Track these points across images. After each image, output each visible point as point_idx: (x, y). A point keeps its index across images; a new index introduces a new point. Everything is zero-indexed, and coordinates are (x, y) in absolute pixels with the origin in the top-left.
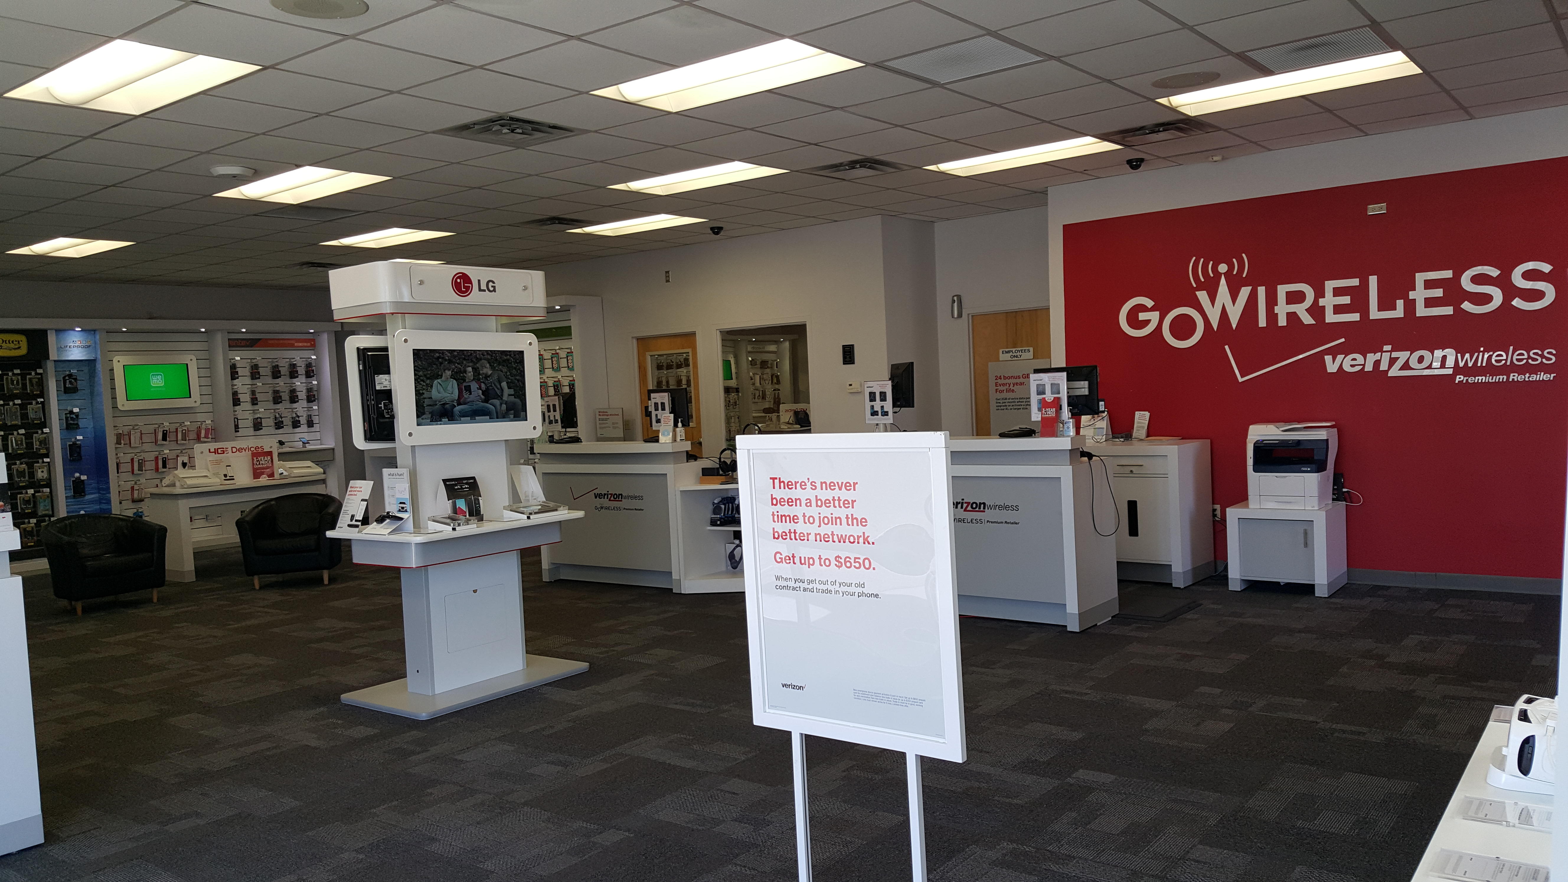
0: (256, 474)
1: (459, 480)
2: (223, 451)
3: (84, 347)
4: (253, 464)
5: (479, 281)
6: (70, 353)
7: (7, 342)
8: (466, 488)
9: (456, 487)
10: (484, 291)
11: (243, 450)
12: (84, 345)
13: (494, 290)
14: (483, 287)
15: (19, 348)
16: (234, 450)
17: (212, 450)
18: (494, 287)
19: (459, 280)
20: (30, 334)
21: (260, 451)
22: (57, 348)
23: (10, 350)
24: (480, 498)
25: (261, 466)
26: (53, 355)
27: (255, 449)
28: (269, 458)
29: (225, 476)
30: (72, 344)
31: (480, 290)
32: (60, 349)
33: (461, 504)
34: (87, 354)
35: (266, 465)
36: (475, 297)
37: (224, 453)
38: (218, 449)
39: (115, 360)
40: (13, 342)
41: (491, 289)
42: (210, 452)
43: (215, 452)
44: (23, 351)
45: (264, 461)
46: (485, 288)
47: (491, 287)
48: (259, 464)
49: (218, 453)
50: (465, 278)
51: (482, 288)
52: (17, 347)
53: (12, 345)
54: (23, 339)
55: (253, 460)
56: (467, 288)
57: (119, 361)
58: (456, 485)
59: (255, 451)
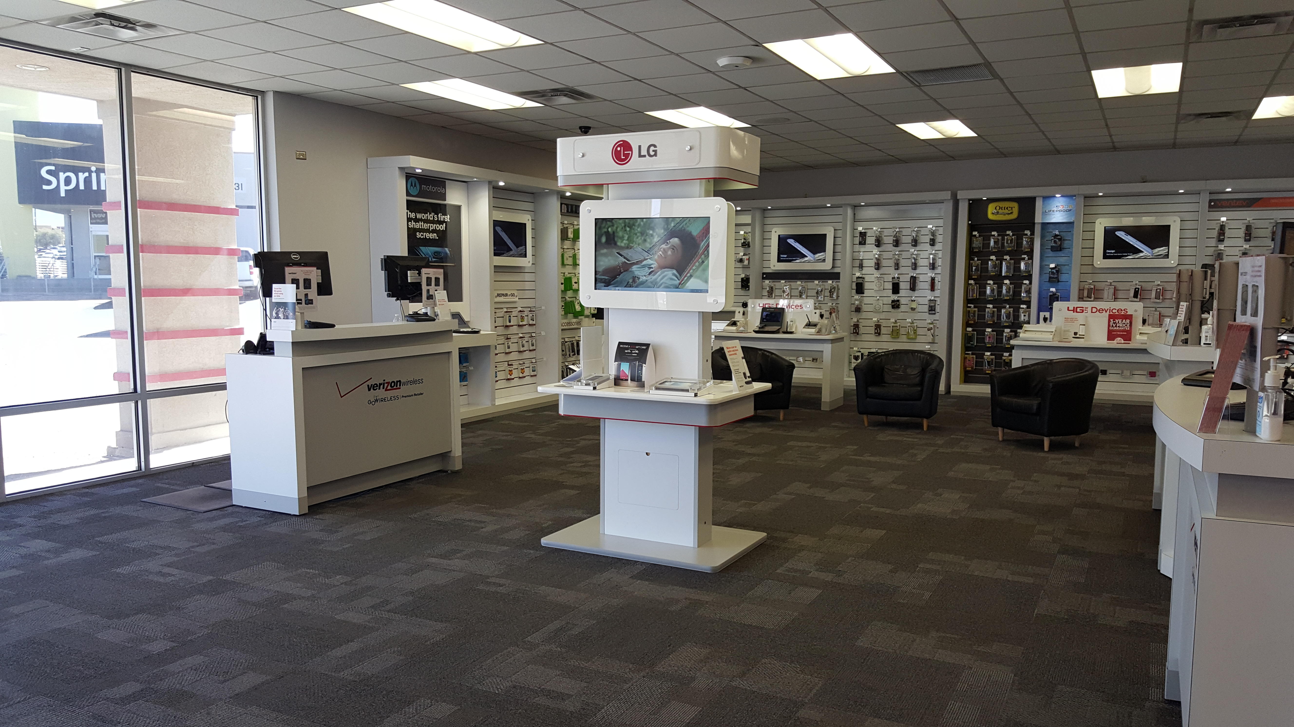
0: (1111, 336)
1: (633, 345)
2: (1083, 310)
3: (1066, 211)
4: (1109, 326)
5: (640, 147)
6: (1053, 216)
7: (1003, 208)
8: (635, 353)
9: (627, 351)
10: (644, 156)
11: (1104, 312)
12: (1066, 209)
13: (655, 155)
14: (644, 152)
15: (1011, 213)
16: (1094, 310)
17: (1071, 308)
18: (655, 151)
19: (619, 149)
20: (1022, 201)
21: (1123, 313)
22: (1043, 212)
23: (1005, 215)
24: (644, 365)
25: (1118, 328)
26: (1038, 219)
27: (1118, 311)
28: (1128, 321)
29: (1076, 334)
30: (1055, 209)
31: (640, 156)
32: (1045, 213)
33: (625, 368)
34: (1067, 217)
35: (1123, 328)
36: (635, 163)
37: (1083, 312)
38: (1077, 308)
39: (1098, 222)
40: (1007, 208)
41: (652, 153)
42: (1068, 310)
43: (1073, 311)
44: (1015, 216)
45: (1122, 324)
46: (646, 154)
47: (652, 150)
48: (1116, 326)
49: (1077, 312)
50: (626, 146)
51: (642, 154)
52: (1009, 212)
53: (1006, 211)
54: (1015, 206)
55: (1109, 321)
56: (627, 156)
57: (1100, 223)
58: (627, 349)
59: (1117, 313)
